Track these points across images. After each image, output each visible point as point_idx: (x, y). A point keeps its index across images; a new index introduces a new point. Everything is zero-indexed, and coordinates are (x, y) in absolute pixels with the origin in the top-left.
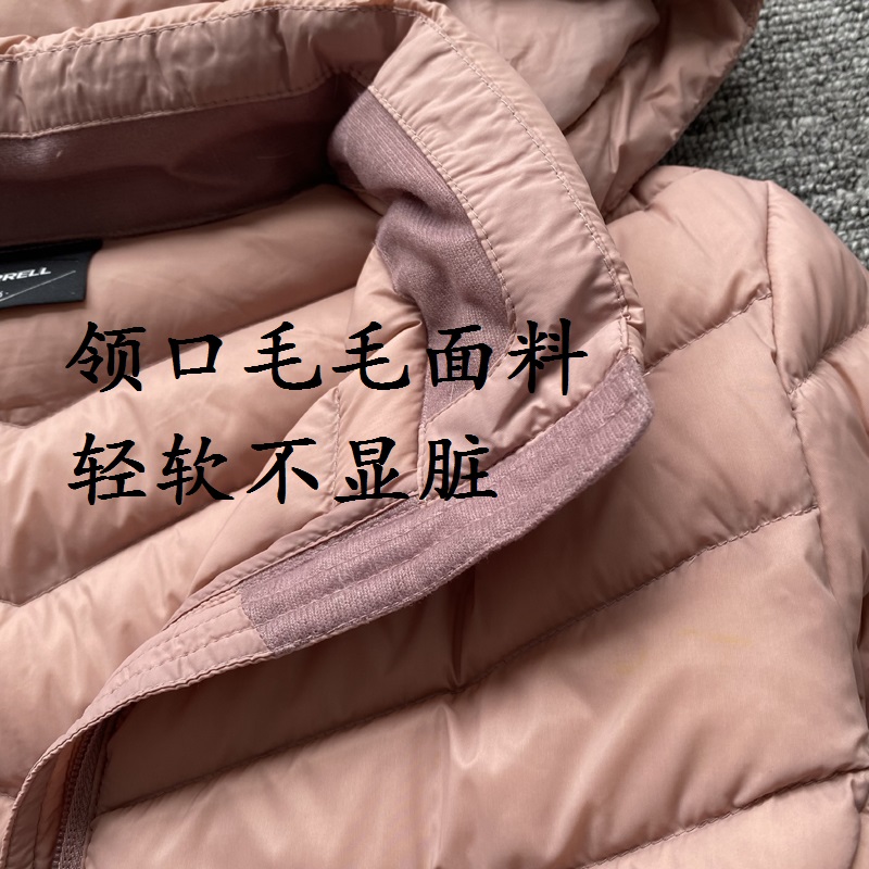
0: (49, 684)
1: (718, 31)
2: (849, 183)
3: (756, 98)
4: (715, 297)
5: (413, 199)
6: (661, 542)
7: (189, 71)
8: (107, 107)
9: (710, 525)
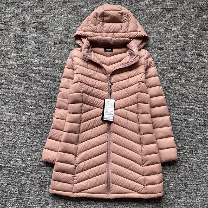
0: (111, 69)
1: (146, 42)
2: (151, 51)
3: (148, 45)
4: (143, 56)
5: (131, 50)
6: (139, 65)
7: (121, 41)
8: (116, 42)
9: (141, 65)
